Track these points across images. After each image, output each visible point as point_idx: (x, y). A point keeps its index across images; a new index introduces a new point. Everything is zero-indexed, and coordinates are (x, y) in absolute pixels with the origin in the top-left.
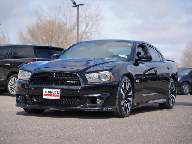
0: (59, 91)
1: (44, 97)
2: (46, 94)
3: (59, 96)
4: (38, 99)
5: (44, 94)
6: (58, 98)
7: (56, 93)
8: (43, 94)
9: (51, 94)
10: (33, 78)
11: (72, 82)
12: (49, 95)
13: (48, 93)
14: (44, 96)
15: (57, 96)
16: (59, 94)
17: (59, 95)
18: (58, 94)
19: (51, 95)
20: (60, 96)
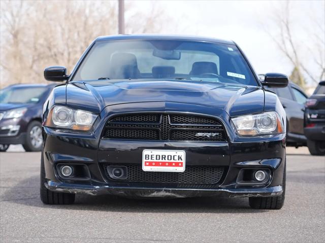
0: (182, 154)
1: (146, 168)
2: (150, 160)
3: (182, 166)
4: (118, 172)
5: (146, 162)
6: (182, 169)
7: (176, 158)
8: (144, 160)
9: (164, 161)
10: (109, 124)
11: (208, 135)
12: (157, 164)
13: (155, 158)
14: (146, 165)
15: (177, 165)
16: (184, 161)
17: (182, 163)
18: (180, 161)
19: (164, 164)
20: (184, 165)
